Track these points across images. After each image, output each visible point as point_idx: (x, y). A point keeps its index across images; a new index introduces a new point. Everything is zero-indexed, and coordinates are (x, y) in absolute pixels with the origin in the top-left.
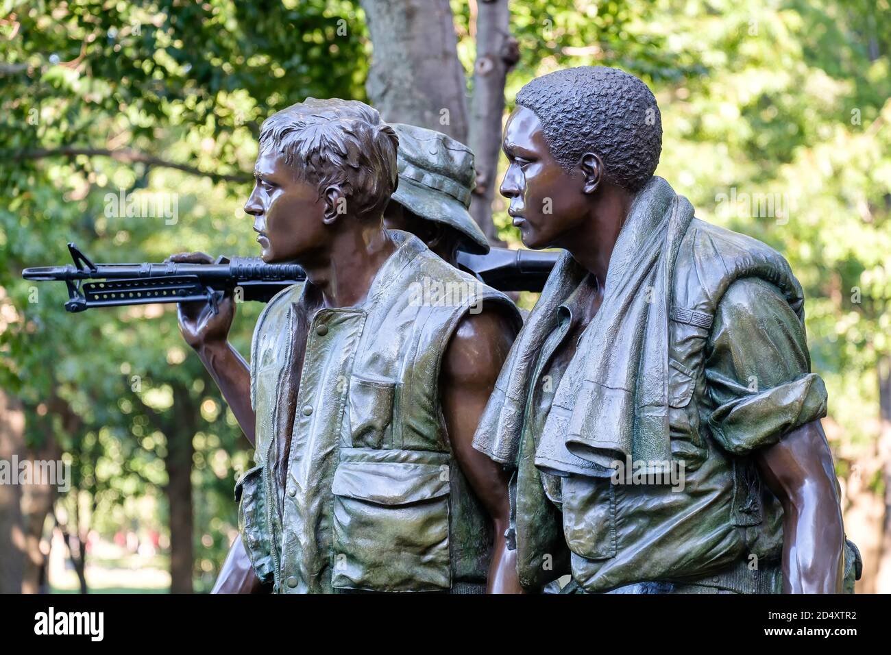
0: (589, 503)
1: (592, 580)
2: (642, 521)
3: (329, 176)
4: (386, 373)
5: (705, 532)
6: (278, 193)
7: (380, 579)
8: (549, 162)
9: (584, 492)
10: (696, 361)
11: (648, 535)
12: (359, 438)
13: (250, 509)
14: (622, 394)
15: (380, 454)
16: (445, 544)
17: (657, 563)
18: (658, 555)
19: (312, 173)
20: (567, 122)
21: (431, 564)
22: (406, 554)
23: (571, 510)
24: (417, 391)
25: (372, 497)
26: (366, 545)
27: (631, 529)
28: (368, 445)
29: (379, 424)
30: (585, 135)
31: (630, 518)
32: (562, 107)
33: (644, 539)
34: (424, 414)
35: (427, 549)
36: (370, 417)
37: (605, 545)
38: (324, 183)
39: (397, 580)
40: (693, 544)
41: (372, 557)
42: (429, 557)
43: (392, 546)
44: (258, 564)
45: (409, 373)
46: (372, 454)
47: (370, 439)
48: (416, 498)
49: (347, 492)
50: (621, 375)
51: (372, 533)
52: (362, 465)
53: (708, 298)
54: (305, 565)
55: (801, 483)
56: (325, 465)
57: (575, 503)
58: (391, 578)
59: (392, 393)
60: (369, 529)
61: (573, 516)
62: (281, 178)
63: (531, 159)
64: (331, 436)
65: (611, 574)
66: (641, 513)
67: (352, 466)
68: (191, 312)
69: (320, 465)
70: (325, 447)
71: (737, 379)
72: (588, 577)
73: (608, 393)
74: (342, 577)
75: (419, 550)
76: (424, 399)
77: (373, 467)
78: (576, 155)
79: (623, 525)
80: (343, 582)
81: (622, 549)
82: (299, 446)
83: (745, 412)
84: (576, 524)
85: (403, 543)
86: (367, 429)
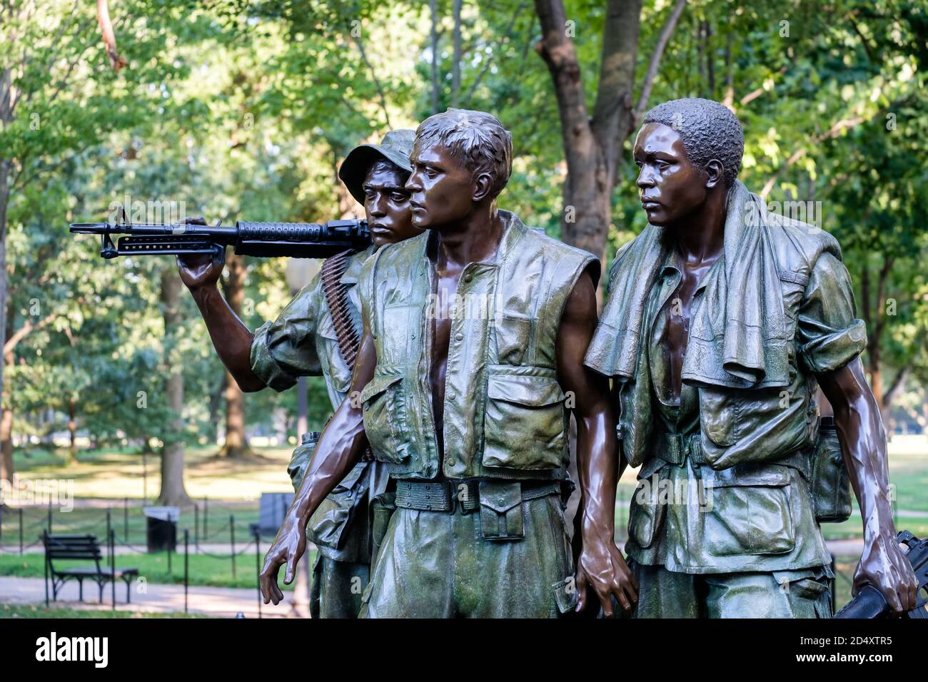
0: (721, 406)
1: (719, 461)
2: (755, 420)
3: (483, 166)
4: (522, 310)
5: (794, 427)
6: (441, 177)
7: (521, 460)
8: (686, 164)
9: (719, 399)
10: (796, 308)
11: (758, 430)
12: (505, 358)
13: (391, 408)
14: (757, 329)
15: (521, 370)
16: (561, 436)
17: (765, 449)
18: (766, 444)
19: (472, 163)
20: (702, 137)
21: (553, 449)
22: (539, 442)
23: (709, 411)
24: (548, 324)
25: (522, 401)
26: (514, 436)
27: (747, 425)
28: (511, 363)
29: (522, 347)
30: (713, 146)
31: (747, 417)
32: (699, 126)
33: (755, 432)
34: (551, 341)
35: (552, 438)
36: (517, 343)
37: (730, 436)
38: (479, 171)
39: (532, 461)
40: (786, 437)
41: (517, 444)
42: (551, 445)
43: (531, 437)
44: (399, 449)
45: (543, 311)
46: (514, 369)
47: (513, 358)
48: (549, 402)
49: (500, 396)
50: (754, 317)
51: (519, 427)
52: (507, 377)
53: (807, 264)
54: (465, 450)
55: (858, 396)
56: (479, 377)
57: (712, 406)
58: (528, 460)
59: (529, 327)
60: (516, 424)
61: (710, 415)
62: (446, 166)
63: (673, 162)
64: (483, 357)
65: (732, 456)
66: (756, 414)
67: (499, 377)
68: (189, 261)
69: (476, 377)
70: (479, 364)
71: (824, 321)
72: (717, 458)
73: (749, 329)
74: (493, 458)
75: (547, 439)
76: (552, 330)
77: (514, 378)
78: (706, 160)
79: (742, 422)
80: (493, 462)
81: (739, 439)
82: (455, 363)
83: (833, 344)
84: (714, 421)
85: (539, 434)
86: (514, 351)
